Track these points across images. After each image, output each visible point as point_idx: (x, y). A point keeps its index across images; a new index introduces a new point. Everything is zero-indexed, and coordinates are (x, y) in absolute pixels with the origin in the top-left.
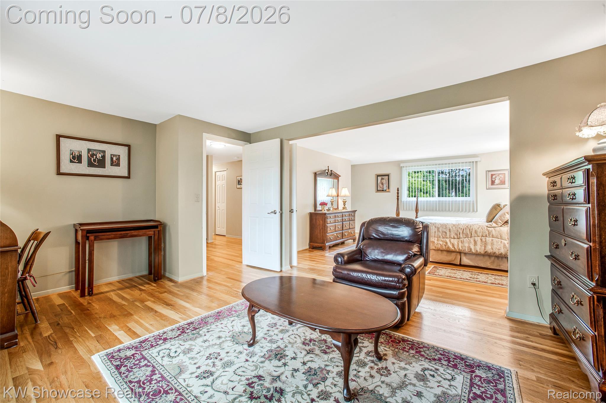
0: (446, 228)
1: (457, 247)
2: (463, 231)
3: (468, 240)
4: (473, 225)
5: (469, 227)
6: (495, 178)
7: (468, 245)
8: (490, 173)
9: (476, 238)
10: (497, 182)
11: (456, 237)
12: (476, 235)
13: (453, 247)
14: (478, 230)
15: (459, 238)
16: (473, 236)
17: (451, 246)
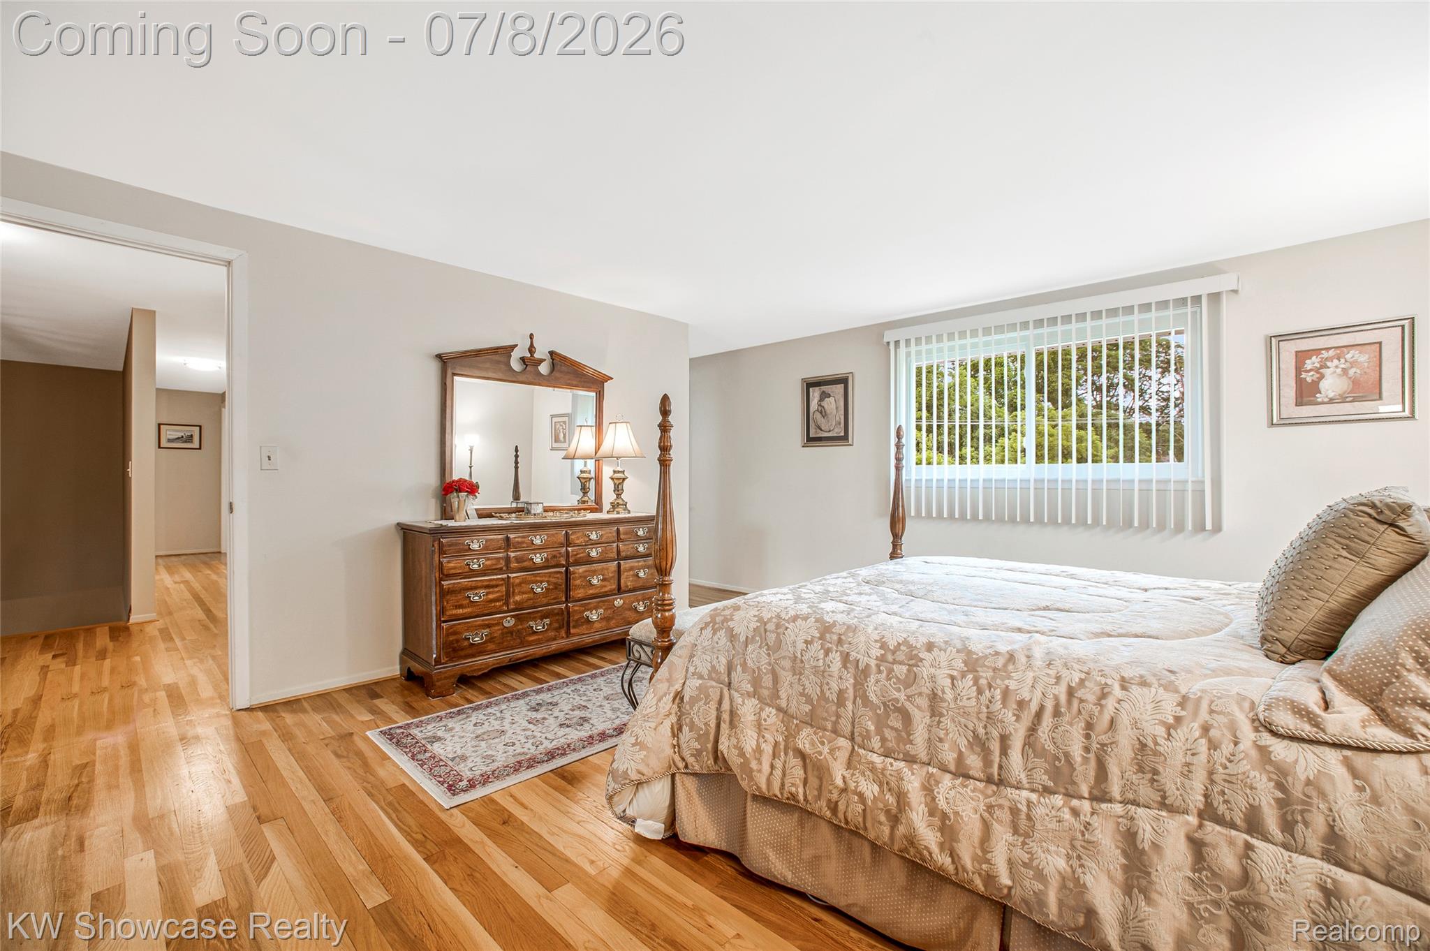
0: (911, 680)
1: (975, 858)
2: (1033, 730)
3: (1067, 815)
4: (1125, 684)
5: (1089, 694)
6: (1317, 370)
7: (1061, 863)
8: (1289, 349)
9: (1145, 820)
10: (1331, 385)
11: (974, 762)
12: (1145, 792)
13: (942, 846)
14: (1164, 746)
15: (1001, 782)
16: (1115, 790)
17: (929, 838)
